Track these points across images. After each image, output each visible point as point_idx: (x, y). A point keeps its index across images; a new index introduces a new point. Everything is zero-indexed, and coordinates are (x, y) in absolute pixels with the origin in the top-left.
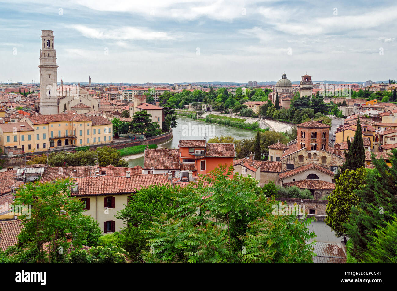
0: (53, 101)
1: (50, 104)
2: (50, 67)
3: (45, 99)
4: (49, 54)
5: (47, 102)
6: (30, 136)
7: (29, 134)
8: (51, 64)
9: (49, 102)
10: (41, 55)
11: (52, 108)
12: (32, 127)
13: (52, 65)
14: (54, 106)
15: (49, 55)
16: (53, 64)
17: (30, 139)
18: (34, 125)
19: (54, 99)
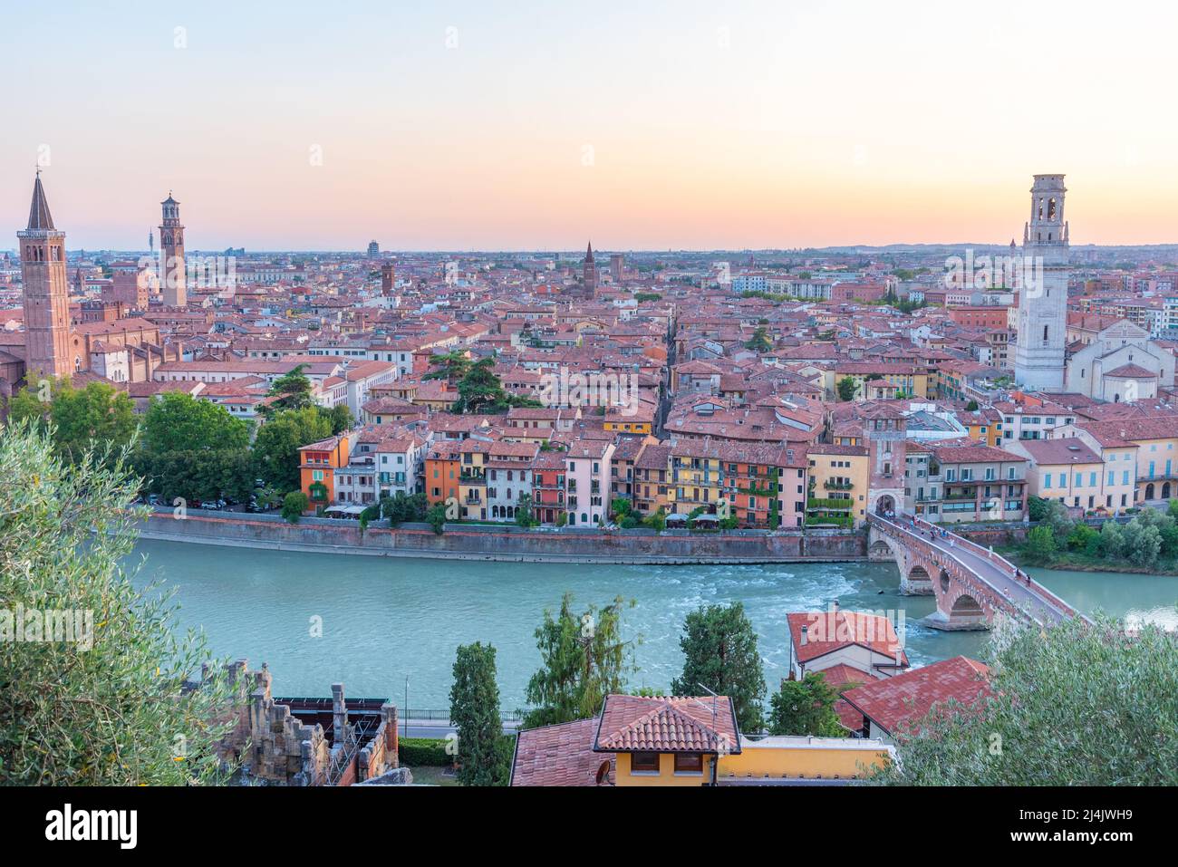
0: (1054, 354)
1: (1046, 362)
2: (1051, 269)
3: (1035, 349)
4: (1050, 235)
5: (1036, 358)
6: (1093, 475)
7: (1093, 471)
8: (1054, 262)
9: (1042, 358)
10: (1026, 237)
11: (1049, 374)
12: (1099, 454)
13: (1057, 265)
14: (1056, 368)
15: (1050, 238)
16: (1059, 261)
17: (1093, 483)
18: (1104, 448)
19: (1057, 349)
